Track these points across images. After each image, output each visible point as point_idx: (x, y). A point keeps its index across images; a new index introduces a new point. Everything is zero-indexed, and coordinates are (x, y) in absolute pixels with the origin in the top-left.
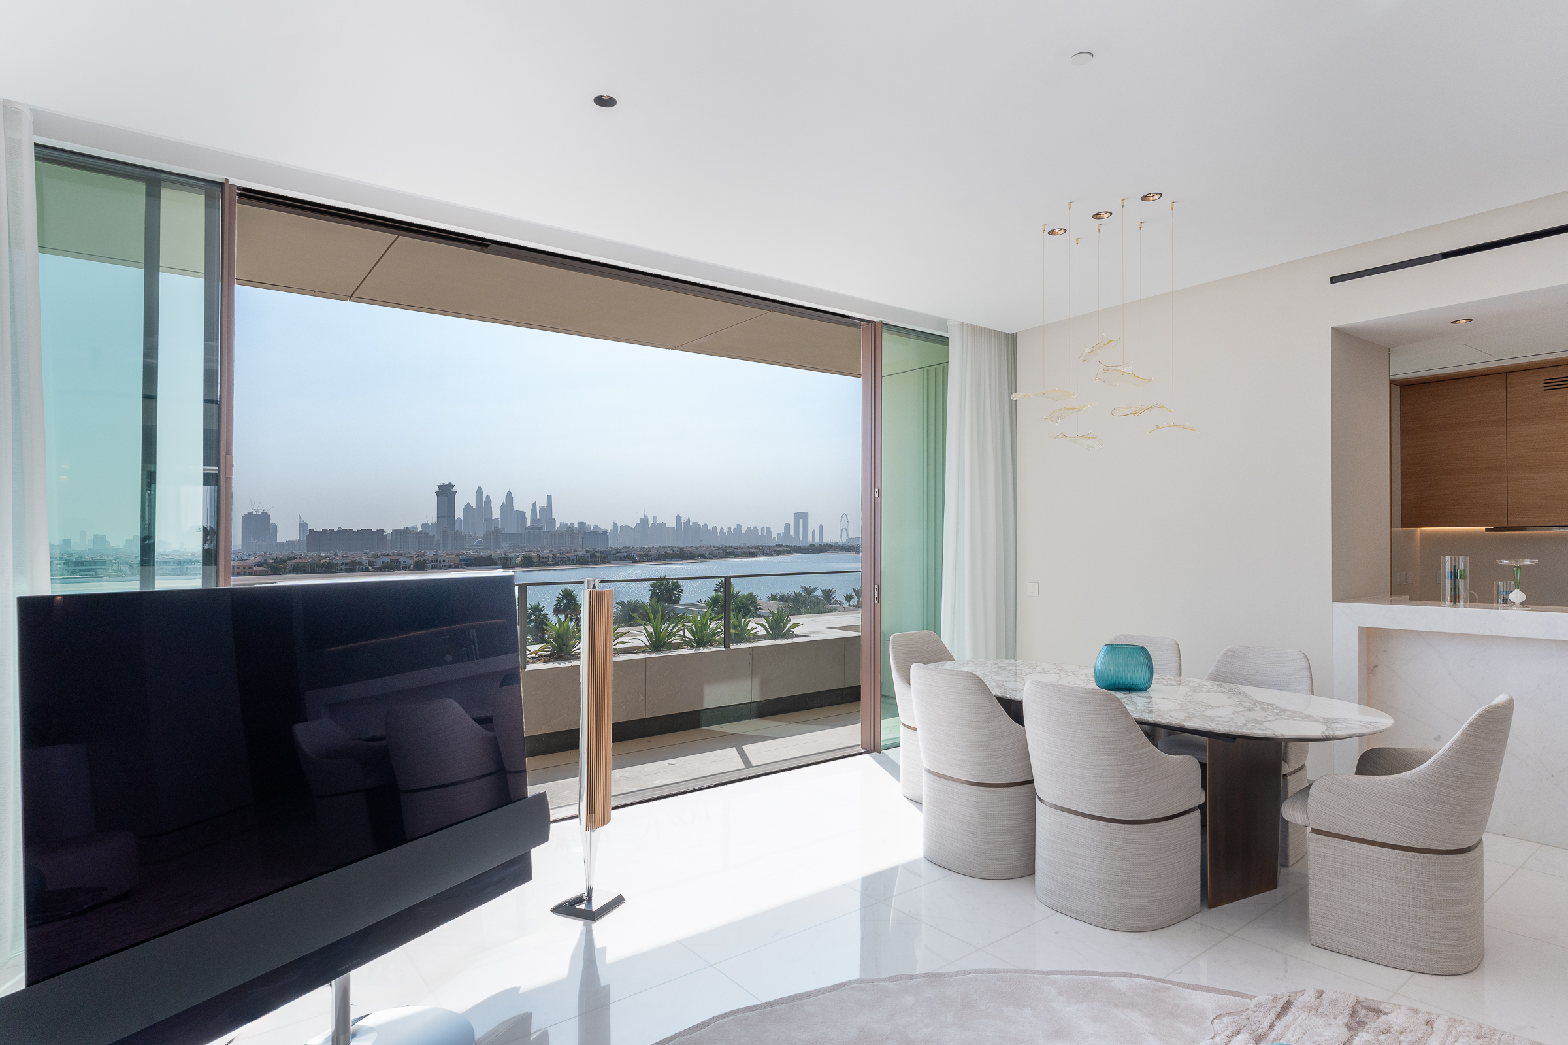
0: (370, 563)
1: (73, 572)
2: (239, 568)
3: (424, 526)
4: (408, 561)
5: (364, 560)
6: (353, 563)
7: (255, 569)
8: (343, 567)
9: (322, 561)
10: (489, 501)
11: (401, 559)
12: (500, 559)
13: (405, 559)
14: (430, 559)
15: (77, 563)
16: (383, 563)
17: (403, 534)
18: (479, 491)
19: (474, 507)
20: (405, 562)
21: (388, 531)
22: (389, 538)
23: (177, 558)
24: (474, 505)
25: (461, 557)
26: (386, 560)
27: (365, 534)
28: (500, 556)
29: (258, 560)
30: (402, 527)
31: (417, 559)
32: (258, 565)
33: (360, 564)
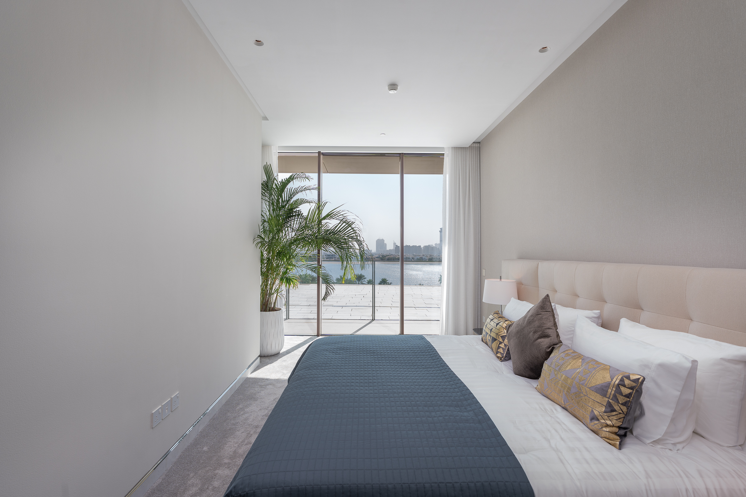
7: (376, 259)
9: (397, 257)
29: (377, 256)
32: (377, 258)
33: (409, 258)
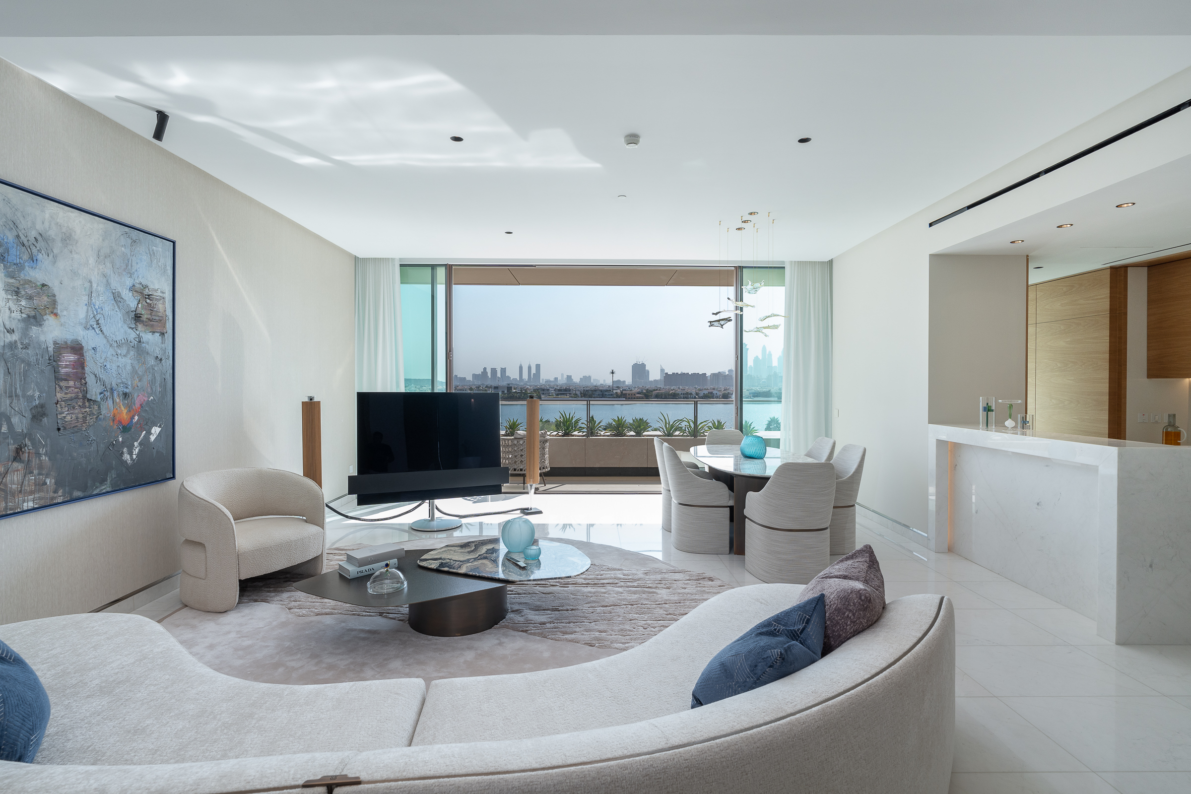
0: (697, 394)
1: (557, 395)
2: (629, 395)
3: (727, 371)
4: (719, 393)
5: (694, 392)
6: (687, 393)
8: (682, 396)
10: (770, 355)
11: (715, 392)
12: (776, 394)
14: (728, 394)
15: (559, 390)
16: (704, 394)
17: (717, 376)
18: (764, 348)
19: (761, 359)
20: (716, 394)
21: (708, 374)
22: (709, 378)
23: (601, 388)
24: (760, 357)
25: (750, 391)
26: (706, 392)
27: (696, 376)
28: (776, 391)
30: (716, 372)
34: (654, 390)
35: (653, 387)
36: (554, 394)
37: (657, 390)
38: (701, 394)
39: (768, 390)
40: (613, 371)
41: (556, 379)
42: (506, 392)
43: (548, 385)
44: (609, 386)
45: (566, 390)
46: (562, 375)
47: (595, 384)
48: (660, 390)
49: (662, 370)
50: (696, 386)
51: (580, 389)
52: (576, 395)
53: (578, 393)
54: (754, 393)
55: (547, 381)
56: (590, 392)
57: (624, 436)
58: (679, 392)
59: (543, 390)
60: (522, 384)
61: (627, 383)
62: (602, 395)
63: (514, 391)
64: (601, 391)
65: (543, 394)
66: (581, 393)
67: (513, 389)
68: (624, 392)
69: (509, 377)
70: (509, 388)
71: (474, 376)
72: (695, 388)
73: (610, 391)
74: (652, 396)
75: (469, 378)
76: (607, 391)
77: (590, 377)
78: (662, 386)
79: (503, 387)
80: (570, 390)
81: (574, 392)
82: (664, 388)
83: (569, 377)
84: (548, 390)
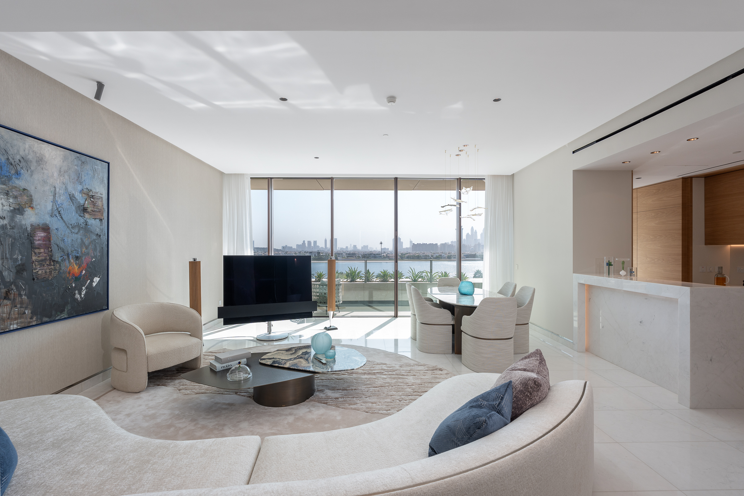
0: (432, 256)
1: (348, 257)
3: (452, 242)
4: (445, 256)
5: (430, 255)
6: (426, 256)
8: (423, 257)
10: (476, 232)
11: (443, 255)
12: (480, 255)
13: (444, 255)
14: (453, 255)
15: (349, 254)
17: (444, 245)
18: (472, 228)
20: (444, 256)
21: (439, 244)
22: (439, 246)
23: (374, 253)
24: (470, 234)
26: (437, 255)
27: (431, 245)
30: (444, 243)
31: (448, 255)
34: (406, 254)
35: (405, 252)
36: (346, 257)
37: (408, 254)
38: (435, 256)
39: (474, 253)
40: (381, 242)
41: (347, 247)
42: (317, 255)
43: (342, 251)
44: (379, 252)
45: (353, 254)
46: (351, 245)
47: (370, 250)
48: (409, 254)
49: (411, 242)
50: (432, 251)
51: (361, 253)
52: (359, 257)
53: (360, 256)
54: (467, 255)
55: (341, 249)
56: (368, 255)
57: (388, 281)
58: (421, 255)
59: (339, 254)
60: (326, 250)
61: (390, 250)
62: (375, 257)
63: (322, 254)
64: (374, 254)
65: (339, 256)
66: (362, 256)
67: (321, 254)
68: (388, 255)
69: (318, 246)
70: (319, 253)
71: (298, 245)
72: (431, 252)
73: (380, 254)
74: (404, 257)
75: (294, 247)
76: (378, 254)
77: (367, 246)
78: (411, 252)
79: (315, 252)
80: (355, 254)
81: (358, 255)
82: (412, 252)
83: (355, 246)
84: (342, 254)
